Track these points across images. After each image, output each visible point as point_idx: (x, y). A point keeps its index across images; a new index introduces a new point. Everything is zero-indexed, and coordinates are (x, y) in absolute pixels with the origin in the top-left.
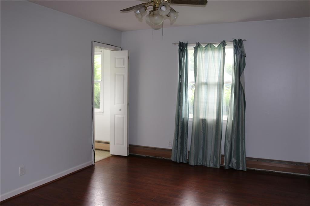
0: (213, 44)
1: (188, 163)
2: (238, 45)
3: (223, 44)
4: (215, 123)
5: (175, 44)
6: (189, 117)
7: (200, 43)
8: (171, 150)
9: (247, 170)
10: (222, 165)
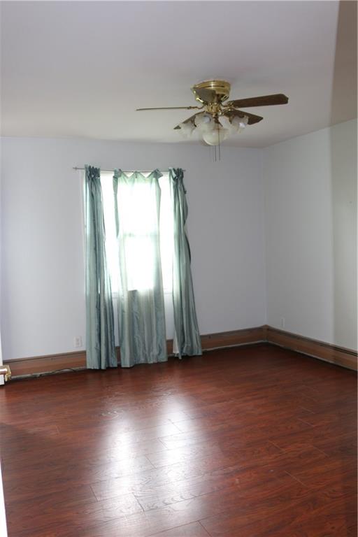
0: (142, 174)
1: (119, 365)
2: (179, 176)
3: (156, 174)
4: (153, 294)
5: (76, 168)
6: (112, 292)
7: (122, 170)
8: (84, 353)
9: (203, 353)
10: (171, 355)
